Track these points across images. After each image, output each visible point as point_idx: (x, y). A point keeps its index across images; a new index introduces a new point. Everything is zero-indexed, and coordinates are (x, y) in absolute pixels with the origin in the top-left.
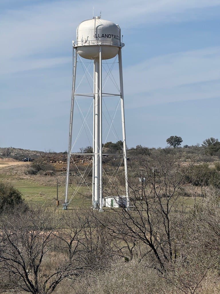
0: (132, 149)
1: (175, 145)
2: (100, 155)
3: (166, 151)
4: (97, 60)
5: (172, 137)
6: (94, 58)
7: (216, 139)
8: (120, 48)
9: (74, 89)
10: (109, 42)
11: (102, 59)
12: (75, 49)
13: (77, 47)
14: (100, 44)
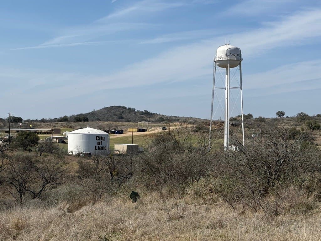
0: (256, 118)
1: (281, 116)
2: (228, 122)
3: (275, 120)
4: (227, 68)
5: (279, 112)
6: (225, 67)
7: (304, 113)
8: (240, 61)
9: (214, 84)
10: (234, 58)
11: (230, 67)
12: (215, 62)
13: (216, 61)
14: (229, 59)
